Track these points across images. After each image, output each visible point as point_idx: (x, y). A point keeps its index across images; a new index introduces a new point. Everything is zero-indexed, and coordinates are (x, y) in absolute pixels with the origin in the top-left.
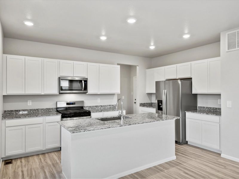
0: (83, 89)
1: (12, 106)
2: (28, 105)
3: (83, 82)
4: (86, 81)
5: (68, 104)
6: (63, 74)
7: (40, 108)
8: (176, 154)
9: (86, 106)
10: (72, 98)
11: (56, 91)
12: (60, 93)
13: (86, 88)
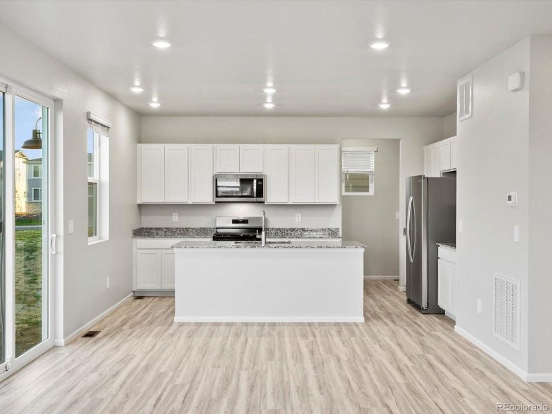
0: (255, 196)
1: (150, 221)
2: (174, 220)
3: (255, 181)
4: (260, 181)
5: (235, 222)
6: (220, 169)
7: (190, 227)
8: (365, 315)
9: (271, 227)
10: (243, 211)
11: (208, 198)
12: (216, 202)
13: (260, 193)
